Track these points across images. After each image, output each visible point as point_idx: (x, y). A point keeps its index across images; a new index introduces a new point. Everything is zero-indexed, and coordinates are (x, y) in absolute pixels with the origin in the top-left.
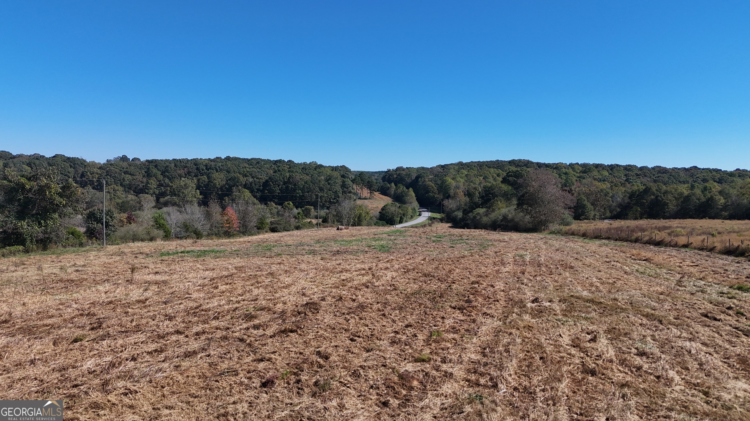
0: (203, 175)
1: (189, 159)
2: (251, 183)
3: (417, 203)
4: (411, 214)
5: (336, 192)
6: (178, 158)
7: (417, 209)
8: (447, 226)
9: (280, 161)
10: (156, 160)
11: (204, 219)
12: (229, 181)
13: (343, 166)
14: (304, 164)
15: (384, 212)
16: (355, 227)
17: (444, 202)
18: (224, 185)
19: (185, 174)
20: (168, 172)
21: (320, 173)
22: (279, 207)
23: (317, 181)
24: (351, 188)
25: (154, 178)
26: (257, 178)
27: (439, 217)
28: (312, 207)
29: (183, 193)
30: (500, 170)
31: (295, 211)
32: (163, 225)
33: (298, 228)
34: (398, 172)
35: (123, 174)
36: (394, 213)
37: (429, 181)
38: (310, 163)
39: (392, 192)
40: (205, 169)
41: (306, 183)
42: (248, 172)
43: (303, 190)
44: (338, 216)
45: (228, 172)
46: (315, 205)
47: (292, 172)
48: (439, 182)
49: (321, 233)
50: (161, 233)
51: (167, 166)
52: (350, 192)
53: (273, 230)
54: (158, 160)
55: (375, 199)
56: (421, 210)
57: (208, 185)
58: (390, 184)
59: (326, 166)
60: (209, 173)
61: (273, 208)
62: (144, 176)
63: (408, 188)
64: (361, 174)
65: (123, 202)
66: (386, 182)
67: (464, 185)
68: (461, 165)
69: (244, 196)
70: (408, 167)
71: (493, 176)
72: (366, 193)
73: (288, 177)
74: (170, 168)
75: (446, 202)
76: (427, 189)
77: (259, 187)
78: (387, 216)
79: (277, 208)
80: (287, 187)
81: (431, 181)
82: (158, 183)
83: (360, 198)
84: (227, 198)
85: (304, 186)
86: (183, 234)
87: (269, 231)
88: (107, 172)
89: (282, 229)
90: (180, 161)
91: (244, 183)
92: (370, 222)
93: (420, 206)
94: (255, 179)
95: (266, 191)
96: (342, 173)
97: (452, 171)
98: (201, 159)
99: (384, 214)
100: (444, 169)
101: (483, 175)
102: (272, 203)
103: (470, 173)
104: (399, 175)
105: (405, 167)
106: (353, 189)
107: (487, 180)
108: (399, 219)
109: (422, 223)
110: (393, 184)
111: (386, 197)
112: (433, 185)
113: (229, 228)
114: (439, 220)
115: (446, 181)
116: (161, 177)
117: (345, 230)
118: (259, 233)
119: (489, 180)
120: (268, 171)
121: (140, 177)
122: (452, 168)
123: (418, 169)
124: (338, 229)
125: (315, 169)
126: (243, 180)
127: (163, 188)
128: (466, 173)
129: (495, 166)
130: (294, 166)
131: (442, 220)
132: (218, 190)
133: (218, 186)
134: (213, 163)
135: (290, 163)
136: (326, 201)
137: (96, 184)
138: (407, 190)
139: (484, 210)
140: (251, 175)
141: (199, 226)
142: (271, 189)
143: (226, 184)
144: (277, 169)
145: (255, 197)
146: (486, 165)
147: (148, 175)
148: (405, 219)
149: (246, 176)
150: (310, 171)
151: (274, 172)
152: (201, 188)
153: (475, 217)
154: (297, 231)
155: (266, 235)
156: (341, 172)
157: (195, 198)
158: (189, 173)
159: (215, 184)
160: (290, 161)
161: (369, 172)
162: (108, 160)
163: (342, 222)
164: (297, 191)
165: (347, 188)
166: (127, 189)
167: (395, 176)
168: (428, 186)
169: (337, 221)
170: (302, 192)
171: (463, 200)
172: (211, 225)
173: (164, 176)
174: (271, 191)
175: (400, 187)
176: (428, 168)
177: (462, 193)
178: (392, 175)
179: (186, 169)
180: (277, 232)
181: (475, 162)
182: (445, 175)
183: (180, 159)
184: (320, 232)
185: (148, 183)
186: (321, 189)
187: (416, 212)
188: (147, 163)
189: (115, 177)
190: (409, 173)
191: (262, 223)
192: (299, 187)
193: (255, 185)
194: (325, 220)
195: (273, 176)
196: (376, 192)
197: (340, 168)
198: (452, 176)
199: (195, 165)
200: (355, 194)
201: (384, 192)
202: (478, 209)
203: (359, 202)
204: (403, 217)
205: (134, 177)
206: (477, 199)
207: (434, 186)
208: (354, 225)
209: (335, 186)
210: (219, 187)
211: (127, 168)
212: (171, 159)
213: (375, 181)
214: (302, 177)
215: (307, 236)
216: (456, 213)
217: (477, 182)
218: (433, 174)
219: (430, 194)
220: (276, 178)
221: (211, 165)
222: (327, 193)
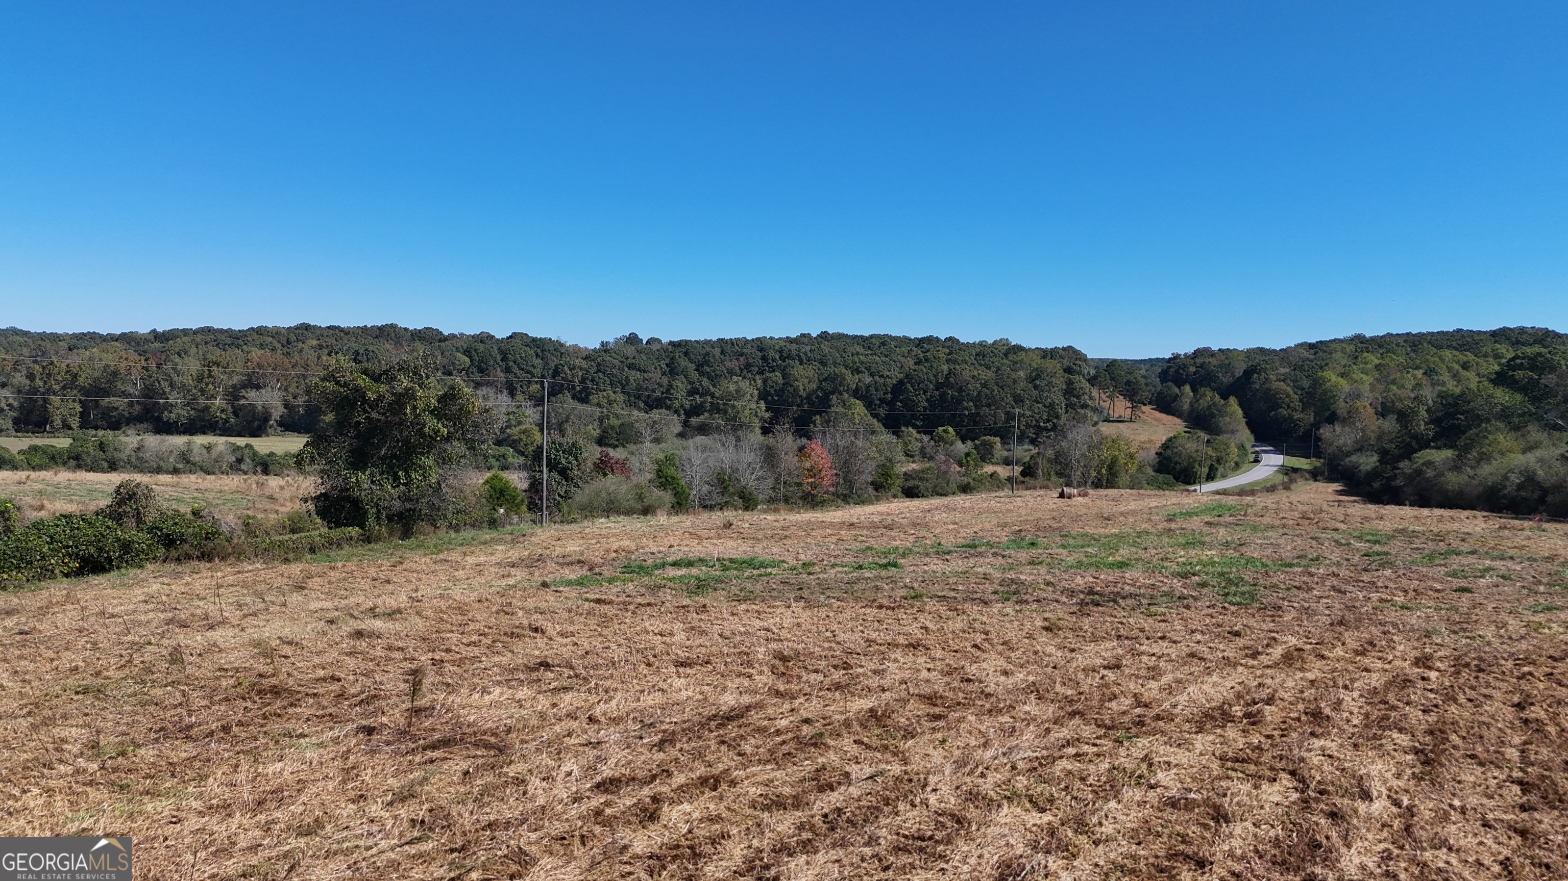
0: (774, 371)
1: (749, 338)
2: (868, 387)
3: (1248, 432)
4: (1236, 459)
5: (1052, 406)
6: (727, 337)
7: (1248, 446)
8: (1330, 490)
9: (929, 340)
10: (686, 341)
11: (762, 467)
12: (823, 383)
13: (1070, 348)
14: (982, 344)
15: (1169, 452)
16: (1102, 492)
17: (1321, 431)
18: (814, 392)
19: (741, 370)
20: (708, 366)
21: (1017, 363)
22: (926, 438)
23: (1010, 382)
24: (1086, 397)
25: (682, 376)
26: (880, 377)
27: (1306, 467)
28: (998, 439)
29: (733, 407)
30: (1469, 354)
31: (961, 448)
32: (673, 478)
33: (965, 489)
34: (1199, 361)
35: (626, 369)
36: (1194, 455)
37: (1279, 380)
38: (995, 342)
39: (1186, 407)
40: (777, 357)
41: (984, 385)
42: (862, 363)
43: (977, 401)
44: (1061, 463)
45: (823, 363)
46: (1004, 435)
47: (955, 362)
48: (1306, 383)
49: (1021, 504)
50: (668, 497)
51: (707, 354)
52: (1085, 406)
53: (910, 493)
54: (690, 341)
55: (1144, 421)
56: (1257, 449)
57: (782, 390)
58: (1179, 388)
59: (1030, 349)
60: (786, 367)
61: (913, 440)
62: (664, 374)
63: (1225, 397)
64: (1111, 366)
65: (622, 424)
66: (1170, 384)
67: (1371, 391)
68: (1360, 343)
69: (853, 414)
70: (1224, 347)
71: (1450, 369)
72: (1121, 407)
73: (945, 373)
74: (714, 356)
75: (1326, 432)
76: (1272, 400)
77: (884, 394)
78: (1176, 463)
79: (921, 441)
80: (943, 395)
81: (1284, 381)
82: (689, 387)
83: (1107, 420)
84: (818, 417)
85: (979, 393)
86: (718, 499)
87: (900, 494)
88: (599, 365)
89: (930, 490)
90: (732, 342)
91: (854, 387)
92: (1137, 478)
93: (1257, 440)
94: (877, 378)
95: (899, 404)
96: (1066, 363)
97: (1338, 356)
98: (771, 338)
99: (1169, 459)
100: (1315, 353)
101: (1423, 366)
102: (911, 429)
103: (1387, 360)
104: (1201, 367)
105: (1215, 348)
106: (1091, 398)
107: (1436, 378)
108: (1205, 470)
109: (1265, 480)
110: (1187, 388)
111: (1170, 417)
112: (1289, 389)
113: (814, 486)
114: (1307, 475)
115: (1324, 380)
116: (695, 375)
117: (1080, 499)
118: (878, 499)
119: (1441, 378)
120: (903, 360)
121: (656, 376)
122: (1339, 348)
123: (1250, 353)
124: (1062, 495)
125: (1006, 355)
126: (851, 380)
127: (697, 396)
128: (1377, 362)
129: (1454, 344)
130: (960, 349)
131: (1315, 475)
132: (802, 401)
133: (801, 393)
134: (794, 347)
135: (950, 343)
136: (1028, 426)
137: (578, 388)
138: (1222, 402)
139: (1448, 453)
140: (868, 369)
141: (749, 481)
142: (910, 400)
143: (819, 388)
144: (922, 355)
145: (875, 416)
146: (1429, 343)
147: (672, 370)
148: (1221, 470)
149: (858, 371)
150: (995, 359)
151: (916, 364)
152: (770, 398)
153: (1418, 472)
154: (963, 496)
155: (892, 506)
156: (1065, 361)
157: (757, 416)
158: (748, 366)
159: (796, 390)
160: (950, 339)
161: (1127, 360)
162: (602, 342)
163: (1069, 476)
164: (965, 404)
165: (1078, 397)
166: (632, 399)
167: (1192, 369)
168: (1277, 393)
169: (1057, 473)
170: (976, 406)
171: (1373, 427)
172: (777, 479)
173: (702, 374)
174: (909, 405)
175: (1205, 395)
176: (1274, 351)
177: (1370, 410)
178: (1185, 367)
179: (742, 359)
180: (918, 497)
181: (1397, 335)
182: (1321, 368)
183: (731, 339)
184: (1019, 502)
185: (670, 386)
186: (1018, 400)
187: (1246, 455)
188: (670, 348)
189: (612, 375)
190: (1227, 362)
191: (886, 475)
192: (969, 395)
193: (877, 390)
194: (1029, 472)
195: (915, 370)
196: (1145, 405)
197: (1061, 352)
198: (1340, 369)
199: (760, 351)
200: (1095, 410)
201: (1165, 405)
202: (1428, 451)
203: (1107, 429)
204: (1216, 465)
205: (646, 375)
206: (1422, 425)
207: (1291, 393)
208: (1097, 485)
209: (1049, 391)
210: (804, 395)
211: (634, 358)
212: (714, 339)
213: (1143, 381)
214: (976, 374)
215: (989, 510)
216: (1354, 458)
217: (1410, 383)
218: (1289, 363)
219: (1280, 410)
220: (921, 375)
221: (790, 350)
222: (1030, 408)
